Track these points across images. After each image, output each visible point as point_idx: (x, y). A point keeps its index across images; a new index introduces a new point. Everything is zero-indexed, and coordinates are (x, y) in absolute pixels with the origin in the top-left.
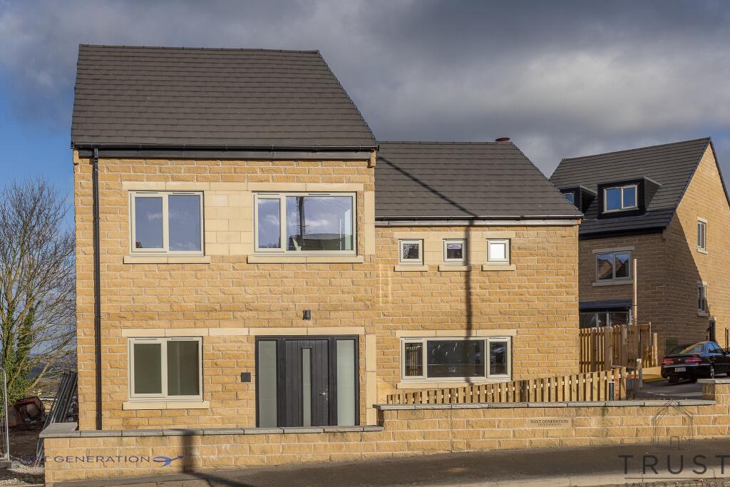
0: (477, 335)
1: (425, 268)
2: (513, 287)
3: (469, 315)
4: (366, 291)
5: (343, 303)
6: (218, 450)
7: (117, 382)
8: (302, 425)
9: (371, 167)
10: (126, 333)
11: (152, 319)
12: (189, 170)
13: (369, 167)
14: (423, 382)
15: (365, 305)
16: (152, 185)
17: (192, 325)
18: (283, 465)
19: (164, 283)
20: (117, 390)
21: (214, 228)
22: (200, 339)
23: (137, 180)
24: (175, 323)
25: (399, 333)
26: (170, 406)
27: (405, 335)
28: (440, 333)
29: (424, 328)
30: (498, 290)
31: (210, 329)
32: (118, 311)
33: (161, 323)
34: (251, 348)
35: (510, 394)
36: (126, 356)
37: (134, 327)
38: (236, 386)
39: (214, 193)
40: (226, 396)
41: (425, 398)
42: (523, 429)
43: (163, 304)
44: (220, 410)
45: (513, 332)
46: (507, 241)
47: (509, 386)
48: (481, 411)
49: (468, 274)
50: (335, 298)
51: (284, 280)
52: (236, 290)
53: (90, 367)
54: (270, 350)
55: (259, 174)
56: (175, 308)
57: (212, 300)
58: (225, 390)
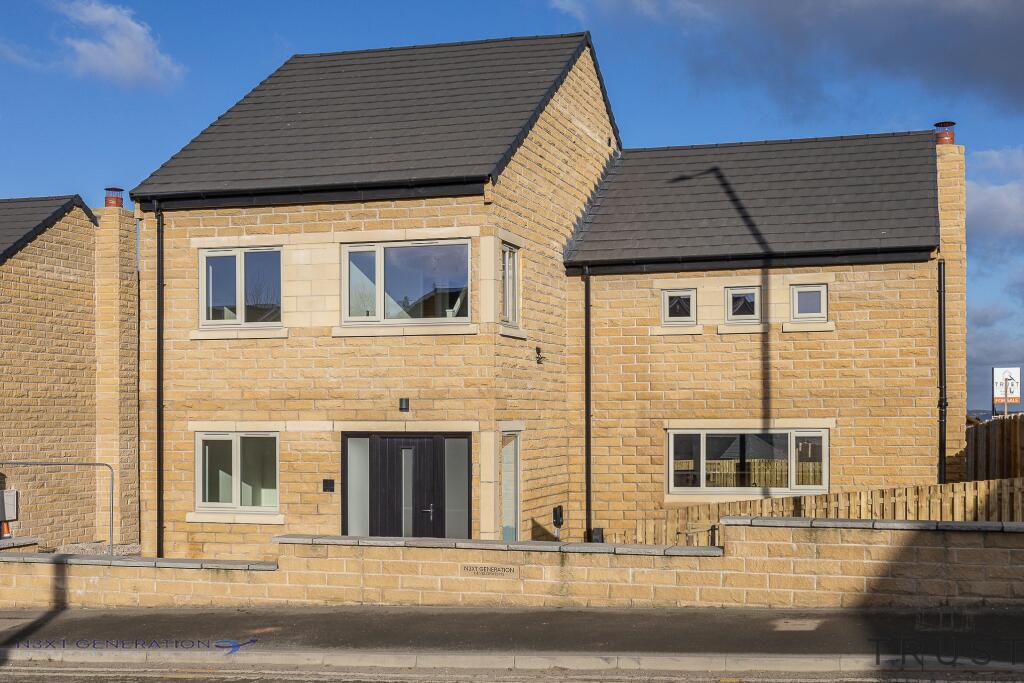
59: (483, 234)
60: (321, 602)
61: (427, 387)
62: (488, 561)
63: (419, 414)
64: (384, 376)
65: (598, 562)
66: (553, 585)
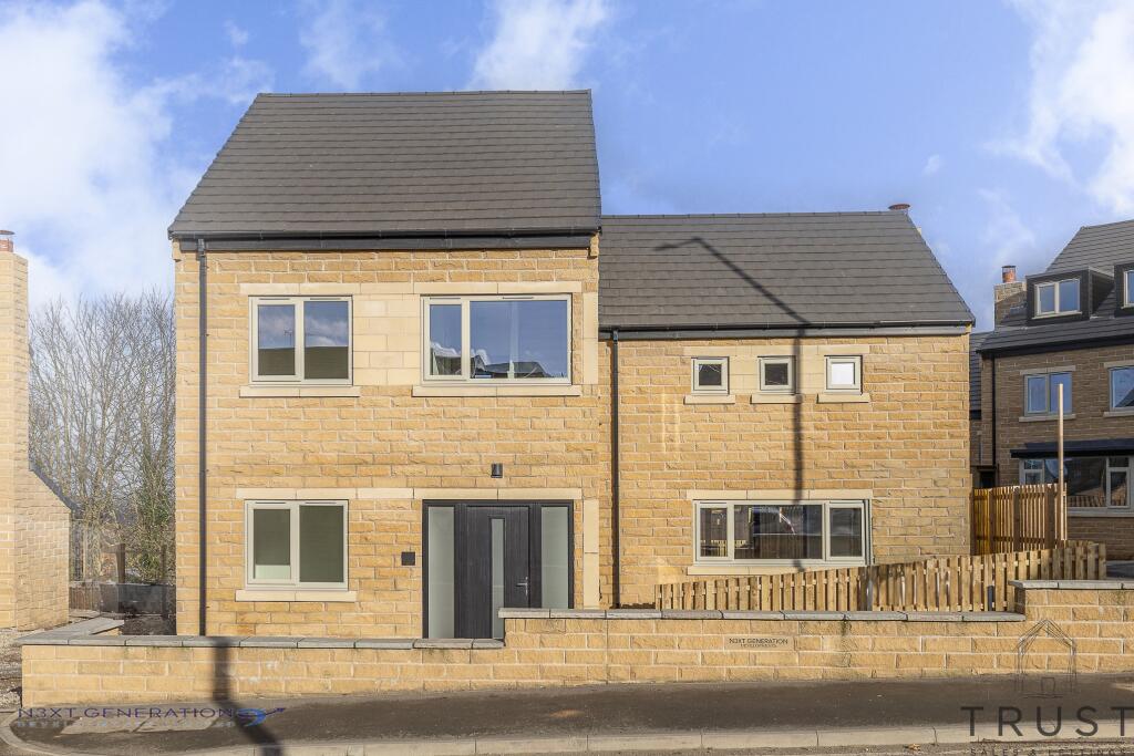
0: (811, 496)
1: (731, 399)
2: (867, 427)
3: (799, 468)
4: (584, 436)
5: (550, 454)
6: (263, 670)
7: (228, 563)
9: (593, 258)
10: (241, 493)
11: (278, 474)
12: (330, 267)
13: (590, 257)
14: (728, 566)
15: (584, 457)
16: (281, 288)
17: (334, 483)
18: (354, 693)
19: (295, 424)
20: (229, 572)
21: (366, 347)
22: (345, 503)
23: (260, 282)
24: (309, 481)
25: (692, 494)
26: (301, 596)
27: (700, 497)
28: (753, 494)
29: (728, 487)
30: (842, 431)
31: (360, 490)
32: (232, 464)
33: (291, 480)
34: (417, 517)
36: (242, 526)
37: (252, 485)
38: (394, 571)
39: (366, 297)
40: (380, 585)
42: (717, 651)
43: (293, 454)
44: (371, 605)
45: (865, 494)
46: (857, 360)
48: (653, 623)
49: (797, 407)
50: (538, 447)
51: (466, 420)
52: (395, 434)
53: (192, 541)
55: (431, 270)
56: (310, 459)
57: (361, 449)
58: (378, 576)
59: (586, 289)
60: (559, 682)
61: (524, 452)
62: (758, 632)
63: (513, 481)
64: (474, 439)
65: (884, 631)
66: (834, 656)
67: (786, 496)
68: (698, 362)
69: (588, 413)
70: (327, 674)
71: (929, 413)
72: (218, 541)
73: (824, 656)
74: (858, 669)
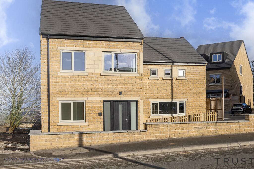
1: (159, 78)
2: (186, 85)
3: (172, 94)
4: (140, 85)
5: (133, 89)
6: (92, 139)
7: (55, 116)
8: (119, 130)
9: (142, 45)
10: (58, 99)
11: (68, 94)
12: (81, 44)
14: (158, 116)
15: (140, 90)
17: (82, 96)
18: (114, 143)
19: (72, 82)
20: (55, 118)
21: (89, 63)
22: (84, 101)
23: (63, 46)
24: (76, 96)
25: (150, 100)
26: (74, 124)
27: (152, 100)
28: (163, 100)
29: (158, 98)
30: (182, 86)
31: (88, 98)
32: (56, 91)
33: (71, 96)
34: (102, 104)
35: (185, 119)
36: (59, 107)
37: (61, 97)
38: (97, 117)
39: (89, 51)
40: (93, 120)
41: (159, 121)
42: (191, 130)
43: (72, 89)
44: (91, 125)
45: (186, 99)
46: (184, 70)
47: (185, 117)
48: (178, 124)
49: (172, 80)
50: (130, 88)
51: (113, 81)
52: (97, 84)
53: (46, 111)
54: (108, 105)
55: (105, 46)
56: (76, 90)
57: (89, 88)
58: (93, 118)
67: (169, 100)
68: (151, 70)
69: (141, 80)
70: (107, 139)
71: (199, 82)
72: (52, 111)
73: (212, 131)
74: (219, 133)
